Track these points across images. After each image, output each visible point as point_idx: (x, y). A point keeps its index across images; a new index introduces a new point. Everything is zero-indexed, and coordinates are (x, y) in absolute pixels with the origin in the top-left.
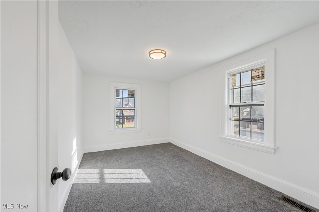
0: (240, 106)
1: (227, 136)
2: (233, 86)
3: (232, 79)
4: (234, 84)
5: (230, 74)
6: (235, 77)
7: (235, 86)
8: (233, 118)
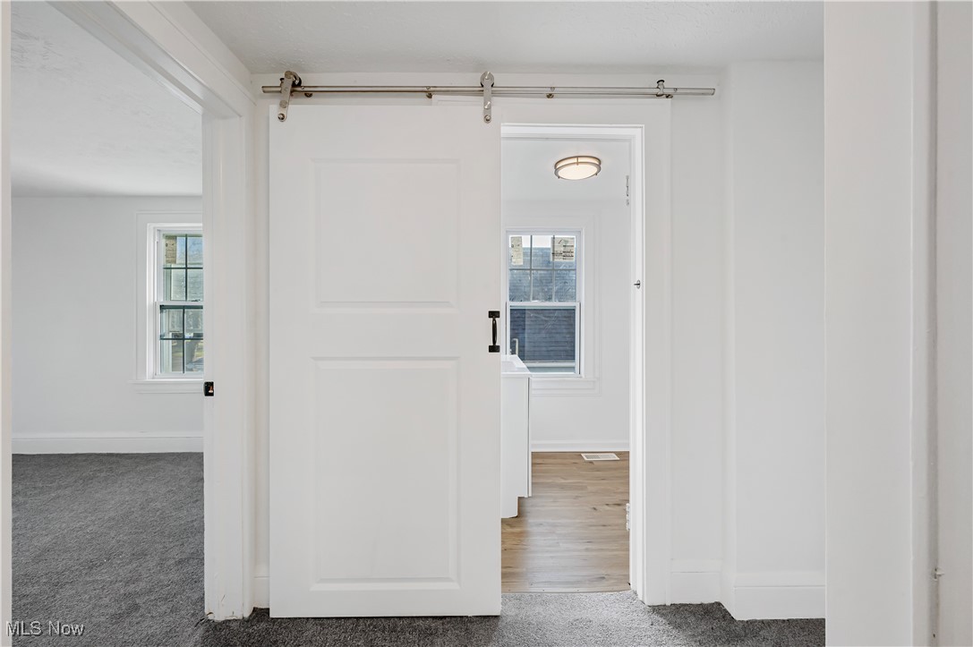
0: (184, 307)
1: (153, 378)
2: (167, 262)
3: (167, 245)
4: (171, 256)
5: (162, 233)
6: (172, 242)
7: (175, 262)
8: (171, 334)
